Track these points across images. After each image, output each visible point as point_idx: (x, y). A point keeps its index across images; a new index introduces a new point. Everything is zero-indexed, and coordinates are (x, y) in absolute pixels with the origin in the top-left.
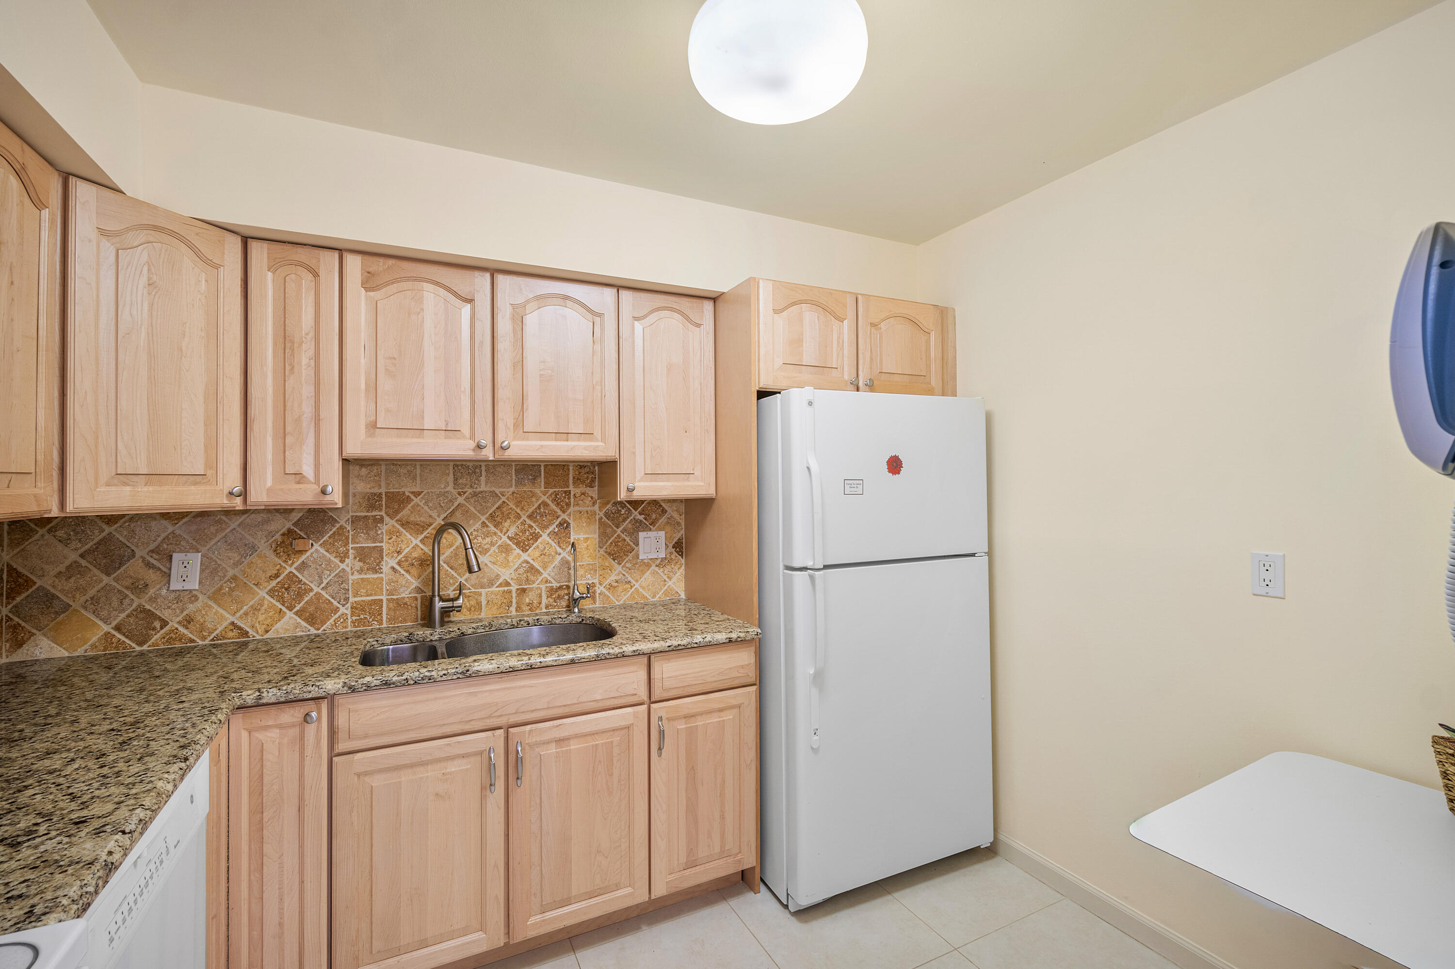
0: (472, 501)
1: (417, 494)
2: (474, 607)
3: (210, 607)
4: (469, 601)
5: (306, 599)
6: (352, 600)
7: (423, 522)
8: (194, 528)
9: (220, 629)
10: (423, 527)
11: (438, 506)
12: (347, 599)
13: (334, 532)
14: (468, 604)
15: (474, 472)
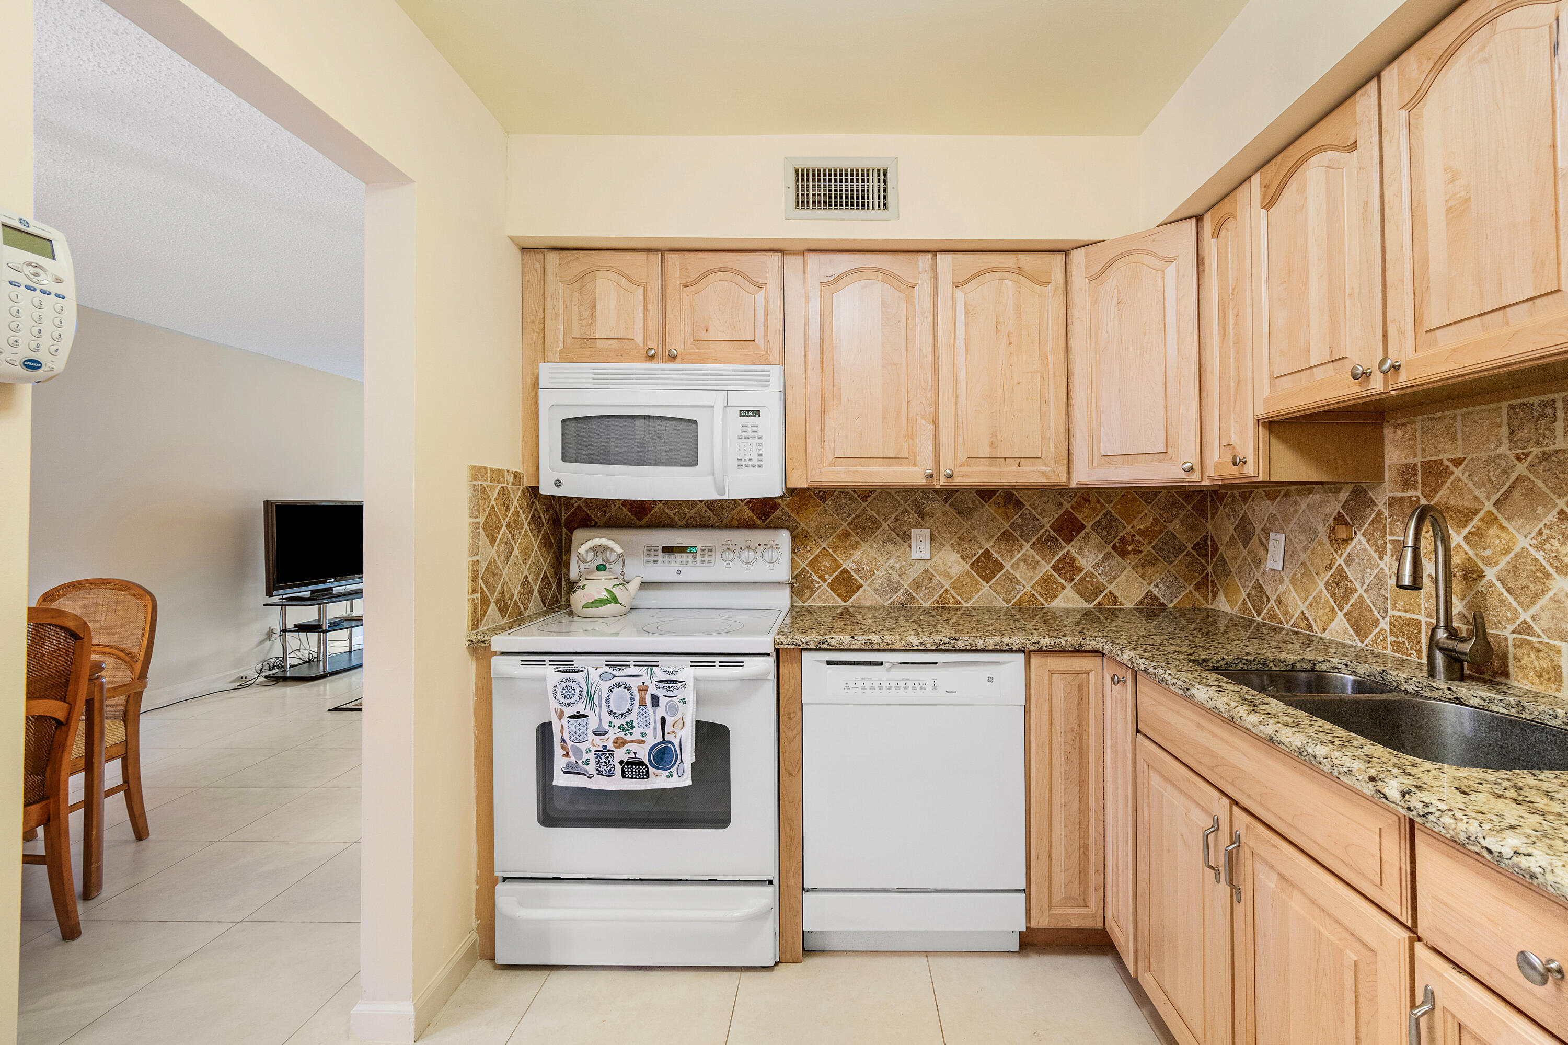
0: (1540, 470)
1: (1458, 462)
2: (1548, 673)
3: (1290, 590)
4: (1538, 658)
5: (1352, 600)
6: (1391, 612)
7: (1467, 508)
8: (1282, 508)
9: (1296, 616)
10: (1466, 516)
11: (1487, 480)
12: (1386, 610)
13: (1373, 519)
14: (1536, 663)
15: (1543, 415)
